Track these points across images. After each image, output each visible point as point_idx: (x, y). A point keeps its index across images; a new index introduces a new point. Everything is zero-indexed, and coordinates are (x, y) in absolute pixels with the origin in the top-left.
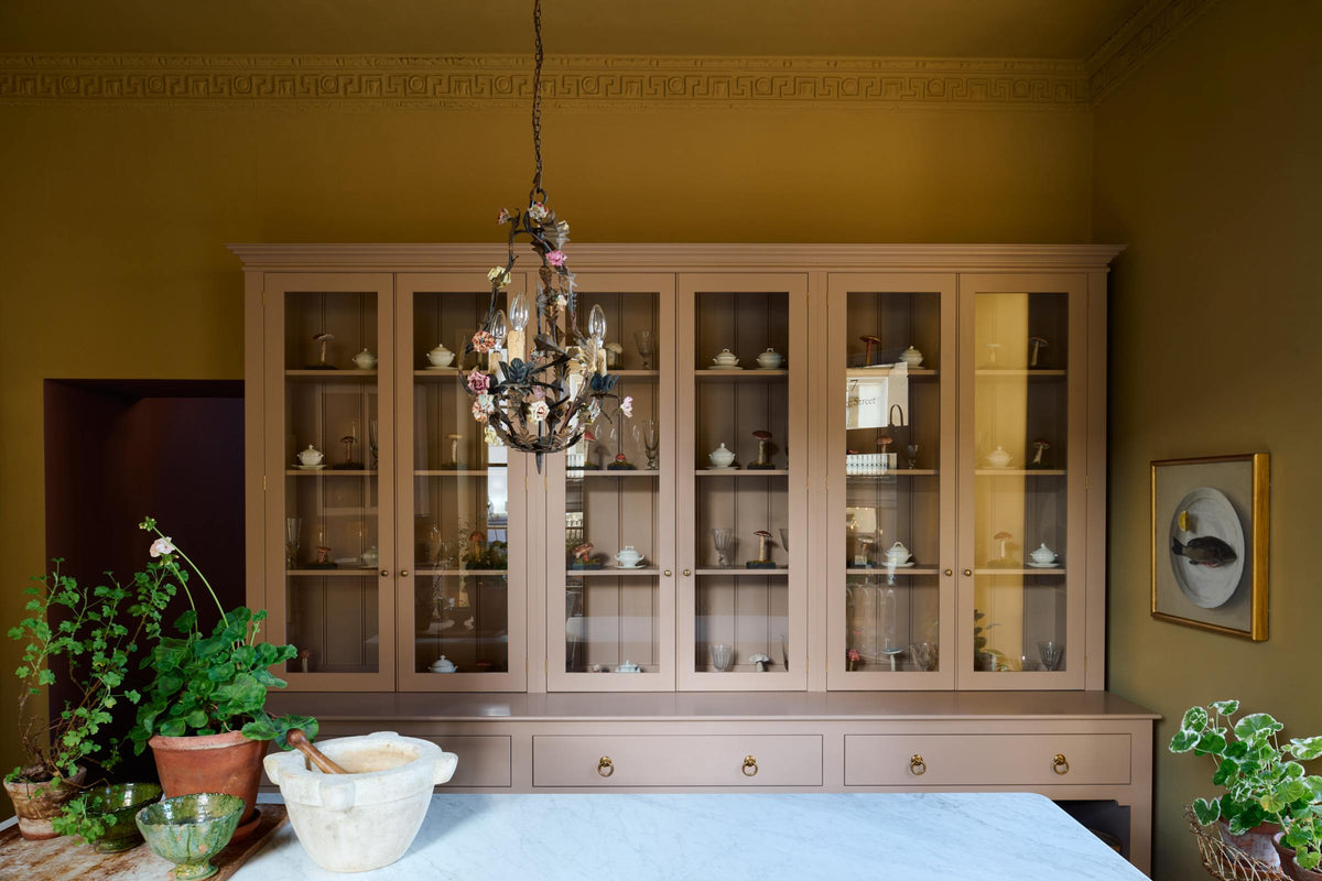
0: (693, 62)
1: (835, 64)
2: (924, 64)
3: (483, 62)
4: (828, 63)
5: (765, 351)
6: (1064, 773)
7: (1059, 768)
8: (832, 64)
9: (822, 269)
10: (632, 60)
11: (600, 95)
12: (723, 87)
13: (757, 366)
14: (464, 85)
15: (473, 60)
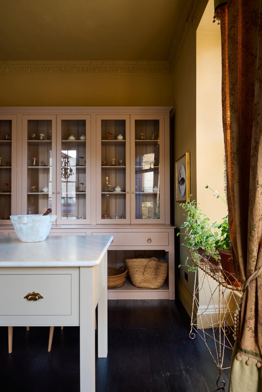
0: (66, 62)
1: (103, 63)
2: (126, 63)
3: (12, 63)
4: (101, 63)
5: (82, 136)
6: (150, 242)
7: (149, 241)
8: (102, 63)
9: (95, 114)
10: (50, 62)
11: (43, 71)
12: (75, 69)
13: (80, 139)
14: (7, 69)
15: (9, 62)
